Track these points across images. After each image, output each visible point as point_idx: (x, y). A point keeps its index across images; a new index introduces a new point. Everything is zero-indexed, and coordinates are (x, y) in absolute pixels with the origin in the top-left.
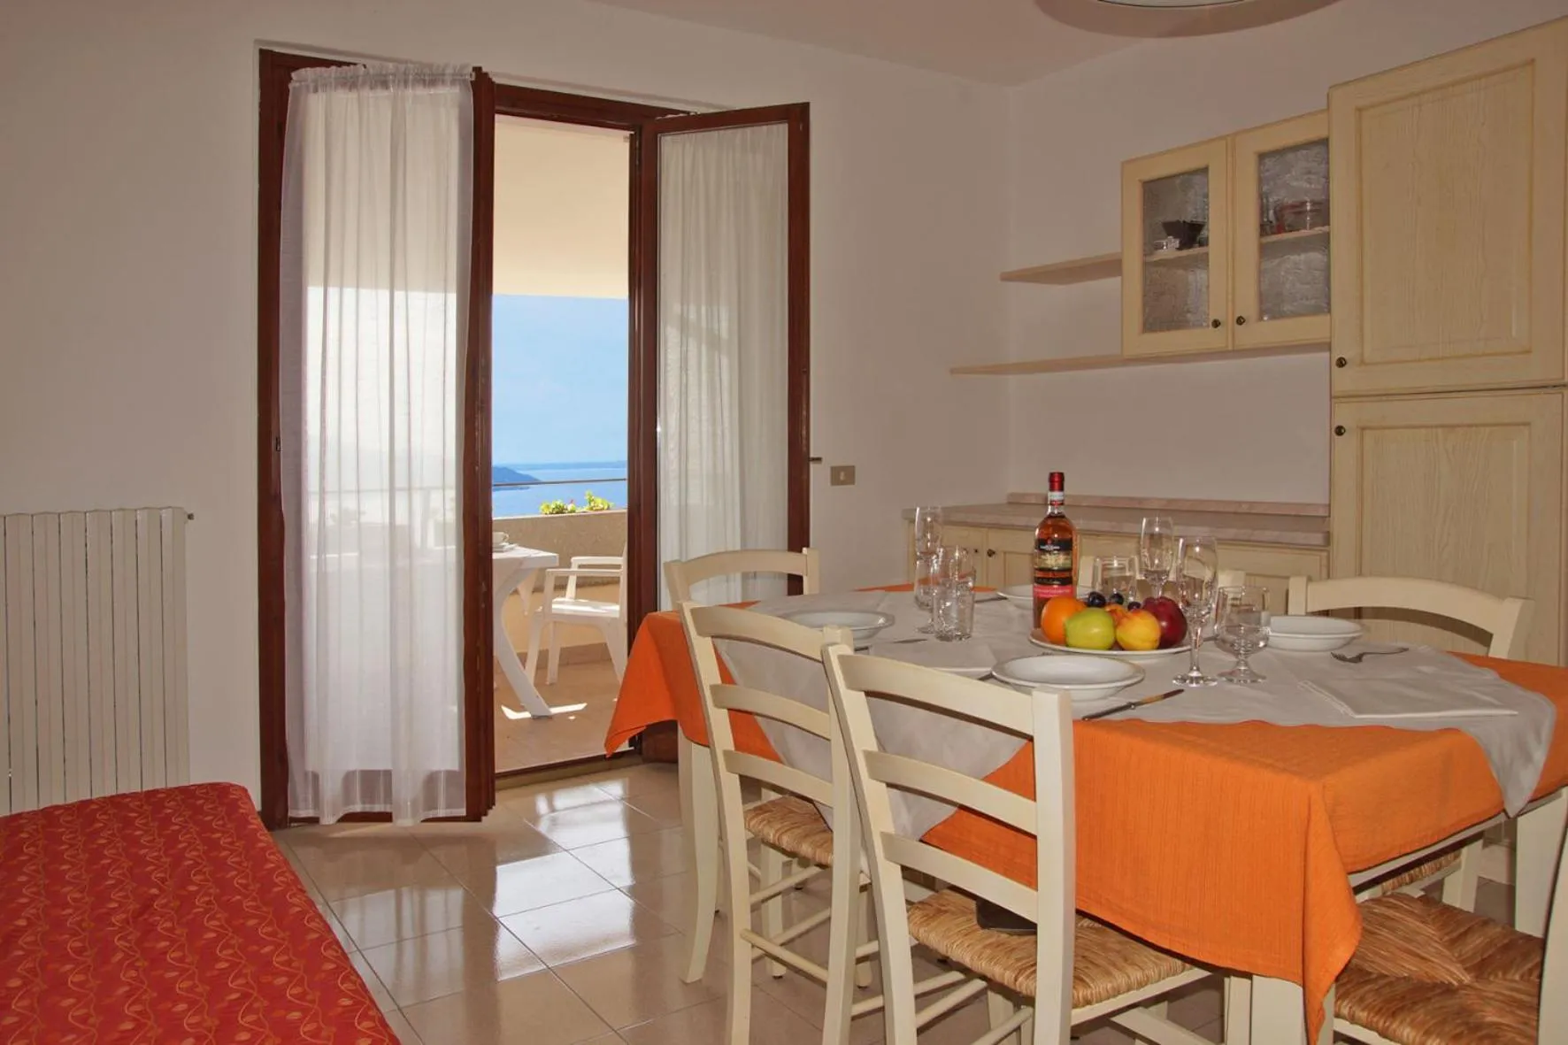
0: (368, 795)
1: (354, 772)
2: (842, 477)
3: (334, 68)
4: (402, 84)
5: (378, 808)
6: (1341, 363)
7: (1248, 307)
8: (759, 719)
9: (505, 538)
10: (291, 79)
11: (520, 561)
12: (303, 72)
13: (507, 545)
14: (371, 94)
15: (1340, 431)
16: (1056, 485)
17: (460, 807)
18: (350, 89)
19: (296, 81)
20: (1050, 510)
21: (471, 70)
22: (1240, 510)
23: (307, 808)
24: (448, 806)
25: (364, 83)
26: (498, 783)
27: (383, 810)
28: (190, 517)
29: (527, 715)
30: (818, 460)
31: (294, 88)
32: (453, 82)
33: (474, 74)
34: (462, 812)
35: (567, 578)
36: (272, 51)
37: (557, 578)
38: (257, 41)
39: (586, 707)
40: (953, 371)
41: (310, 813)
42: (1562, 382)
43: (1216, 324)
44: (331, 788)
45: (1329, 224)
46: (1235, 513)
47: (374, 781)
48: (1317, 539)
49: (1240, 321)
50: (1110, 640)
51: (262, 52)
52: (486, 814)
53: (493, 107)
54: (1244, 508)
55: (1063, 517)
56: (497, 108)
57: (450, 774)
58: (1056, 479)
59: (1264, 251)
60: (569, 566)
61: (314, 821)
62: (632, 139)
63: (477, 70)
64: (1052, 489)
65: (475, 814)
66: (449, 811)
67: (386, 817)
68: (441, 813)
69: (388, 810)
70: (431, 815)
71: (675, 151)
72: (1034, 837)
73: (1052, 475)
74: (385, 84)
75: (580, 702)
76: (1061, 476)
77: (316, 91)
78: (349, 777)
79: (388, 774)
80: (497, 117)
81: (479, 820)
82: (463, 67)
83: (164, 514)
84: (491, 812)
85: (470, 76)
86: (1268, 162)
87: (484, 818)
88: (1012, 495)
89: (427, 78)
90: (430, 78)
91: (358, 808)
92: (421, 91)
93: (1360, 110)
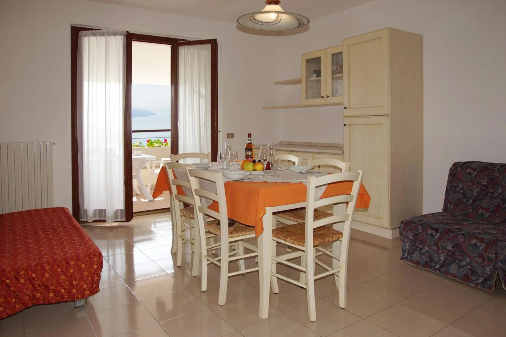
0: (100, 216)
1: (96, 210)
2: (230, 136)
3: (90, 31)
4: (108, 35)
5: (103, 219)
6: (345, 108)
7: (329, 93)
8: (182, 187)
9: (141, 152)
10: (79, 33)
11: (145, 158)
12: (82, 32)
13: (142, 155)
14: (100, 37)
15: (345, 125)
16: (250, 136)
17: (124, 218)
18: (94, 36)
19: (81, 34)
20: (248, 142)
21: (125, 32)
22: (334, 146)
23: (84, 219)
24: (121, 218)
25: (98, 35)
26: (134, 214)
27: (104, 219)
28: (54, 144)
29: (147, 200)
30: (220, 131)
31: (80, 36)
32: (121, 35)
33: (126, 33)
34: (125, 220)
35: (160, 163)
36: (74, 26)
37: (156, 163)
38: (70, 24)
39: (164, 199)
40: (263, 108)
41: (85, 220)
42: (388, 114)
43: (322, 97)
44: (90, 213)
45: (342, 73)
46: (332, 147)
47: (102, 212)
48: (340, 152)
49: (328, 97)
50: (253, 169)
51: (72, 27)
52: (130, 220)
53: (132, 39)
54: (335, 145)
55: (251, 143)
56: (133, 39)
57: (121, 210)
58: (250, 135)
59: (333, 79)
60: (161, 160)
61: (86, 222)
62: (171, 47)
63: (127, 32)
64: (249, 137)
65: (128, 220)
66: (121, 219)
67: (104, 221)
68: (119, 220)
69: (105, 219)
70: (116, 220)
71: (183, 51)
72: (218, 202)
73: (249, 134)
74: (104, 35)
75: (163, 197)
76: (251, 134)
77: (86, 36)
78: (95, 211)
79: (105, 210)
80: (133, 42)
81: (129, 222)
82: (124, 31)
83: (47, 143)
84: (132, 220)
85: (125, 33)
86: (334, 56)
87: (130, 221)
88: (280, 142)
89: (114, 34)
90: (115, 34)
91: (98, 219)
92: (113, 37)
93: (349, 46)
